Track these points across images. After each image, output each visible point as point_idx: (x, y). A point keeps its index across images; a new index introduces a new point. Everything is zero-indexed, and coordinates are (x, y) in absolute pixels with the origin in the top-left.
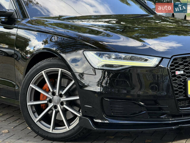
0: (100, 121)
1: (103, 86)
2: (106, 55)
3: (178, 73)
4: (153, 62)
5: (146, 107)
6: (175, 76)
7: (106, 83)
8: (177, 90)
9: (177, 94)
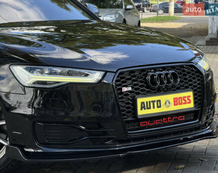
0: (33, 150)
1: (34, 108)
2: (38, 70)
3: (125, 89)
4: (95, 77)
5: (88, 132)
6: (122, 93)
7: (39, 104)
8: (124, 111)
9: (124, 115)
